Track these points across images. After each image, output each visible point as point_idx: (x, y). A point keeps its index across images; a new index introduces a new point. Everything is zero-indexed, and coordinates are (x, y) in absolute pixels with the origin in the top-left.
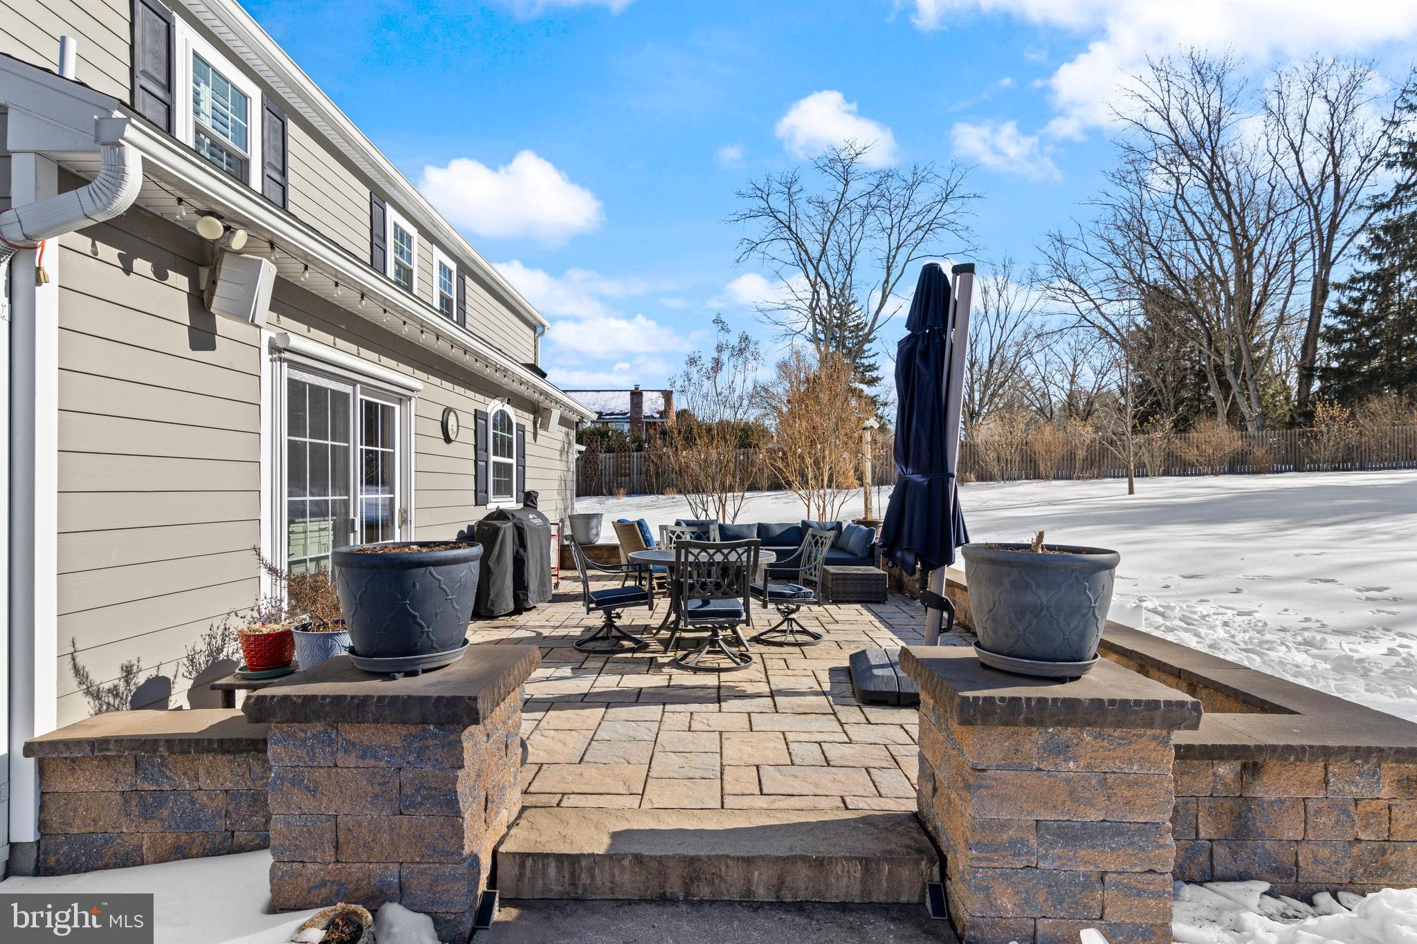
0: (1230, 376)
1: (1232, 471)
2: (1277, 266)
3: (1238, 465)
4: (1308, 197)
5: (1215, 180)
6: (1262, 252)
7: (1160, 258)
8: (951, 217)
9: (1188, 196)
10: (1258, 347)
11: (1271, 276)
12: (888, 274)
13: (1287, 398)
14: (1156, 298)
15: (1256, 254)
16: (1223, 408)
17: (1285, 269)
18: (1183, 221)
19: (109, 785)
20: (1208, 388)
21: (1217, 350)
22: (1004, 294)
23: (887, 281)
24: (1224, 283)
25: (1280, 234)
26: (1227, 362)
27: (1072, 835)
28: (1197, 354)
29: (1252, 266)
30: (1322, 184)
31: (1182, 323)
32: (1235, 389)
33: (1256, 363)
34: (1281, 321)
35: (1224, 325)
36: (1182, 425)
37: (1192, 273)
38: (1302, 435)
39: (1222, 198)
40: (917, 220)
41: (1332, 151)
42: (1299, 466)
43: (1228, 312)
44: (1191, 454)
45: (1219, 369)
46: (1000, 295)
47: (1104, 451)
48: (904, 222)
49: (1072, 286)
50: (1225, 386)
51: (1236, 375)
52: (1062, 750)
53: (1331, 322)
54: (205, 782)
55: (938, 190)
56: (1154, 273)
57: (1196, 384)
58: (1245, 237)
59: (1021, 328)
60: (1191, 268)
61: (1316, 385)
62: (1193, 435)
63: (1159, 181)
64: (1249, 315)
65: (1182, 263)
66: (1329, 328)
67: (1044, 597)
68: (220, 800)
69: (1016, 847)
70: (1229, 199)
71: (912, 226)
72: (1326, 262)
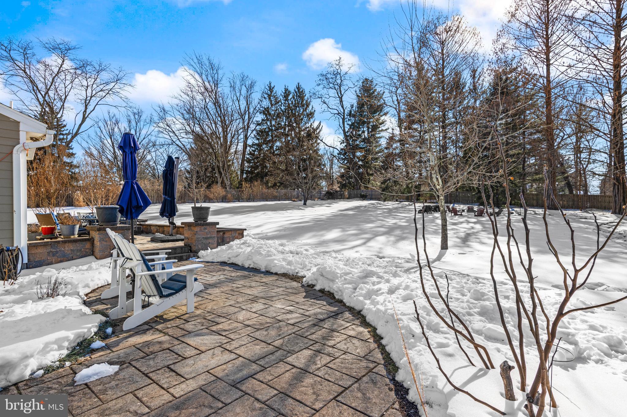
0: (221, 170)
1: (222, 202)
2: (234, 135)
3: (224, 199)
4: (242, 116)
5: (216, 103)
6: (230, 130)
7: (200, 125)
8: (118, 90)
9: (208, 107)
10: (229, 161)
11: (233, 138)
12: (86, 108)
13: (238, 178)
14: (198, 138)
15: (228, 130)
16: (220, 180)
17: (236, 137)
18: (207, 114)
19: (45, 250)
20: (215, 173)
21: (218, 160)
22: (139, 124)
23: (85, 111)
24: (220, 138)
25: (235, 124)
26: (221, 165)
27: (207, 238)
28: (211, 160)
29: (227, 134)
30: (245, 114)
31: (207, 149)
32: (223, 175)
33: (229, 166)
34: (236, 152)
35: (220, 152)
36: (209, 187)
37: (209, 132)
38: (240, 191)
39: (218, 109)
40: (101, 87)
41: (247, 103)
42: (239, 199)
43: (221, 148)
44: (211, 196)
45: (218, 167)
46: (137, 124)
47: (185, 194)
48: (95, 86)
49: (168, 128)
50: (220, 173)
51: (223, 170)
52: (206, 229)
53: (248, 156)
54: (66, 248)
55: (112, 77)
56: (198, 129)
57: (211, 171)
58: (225, 124)
59: (146, 140)
60: (209, 129)
61: (245, 176)
62: (212, 190)
63: (199, 97)
64: (227, 150)
65: (207, 127)
66: (247, 158)
67: (203, 212)
68: (70, 252)
69: (201, 240)
70: (221, 110)
71: (98, 89)
72: (246, 138)
